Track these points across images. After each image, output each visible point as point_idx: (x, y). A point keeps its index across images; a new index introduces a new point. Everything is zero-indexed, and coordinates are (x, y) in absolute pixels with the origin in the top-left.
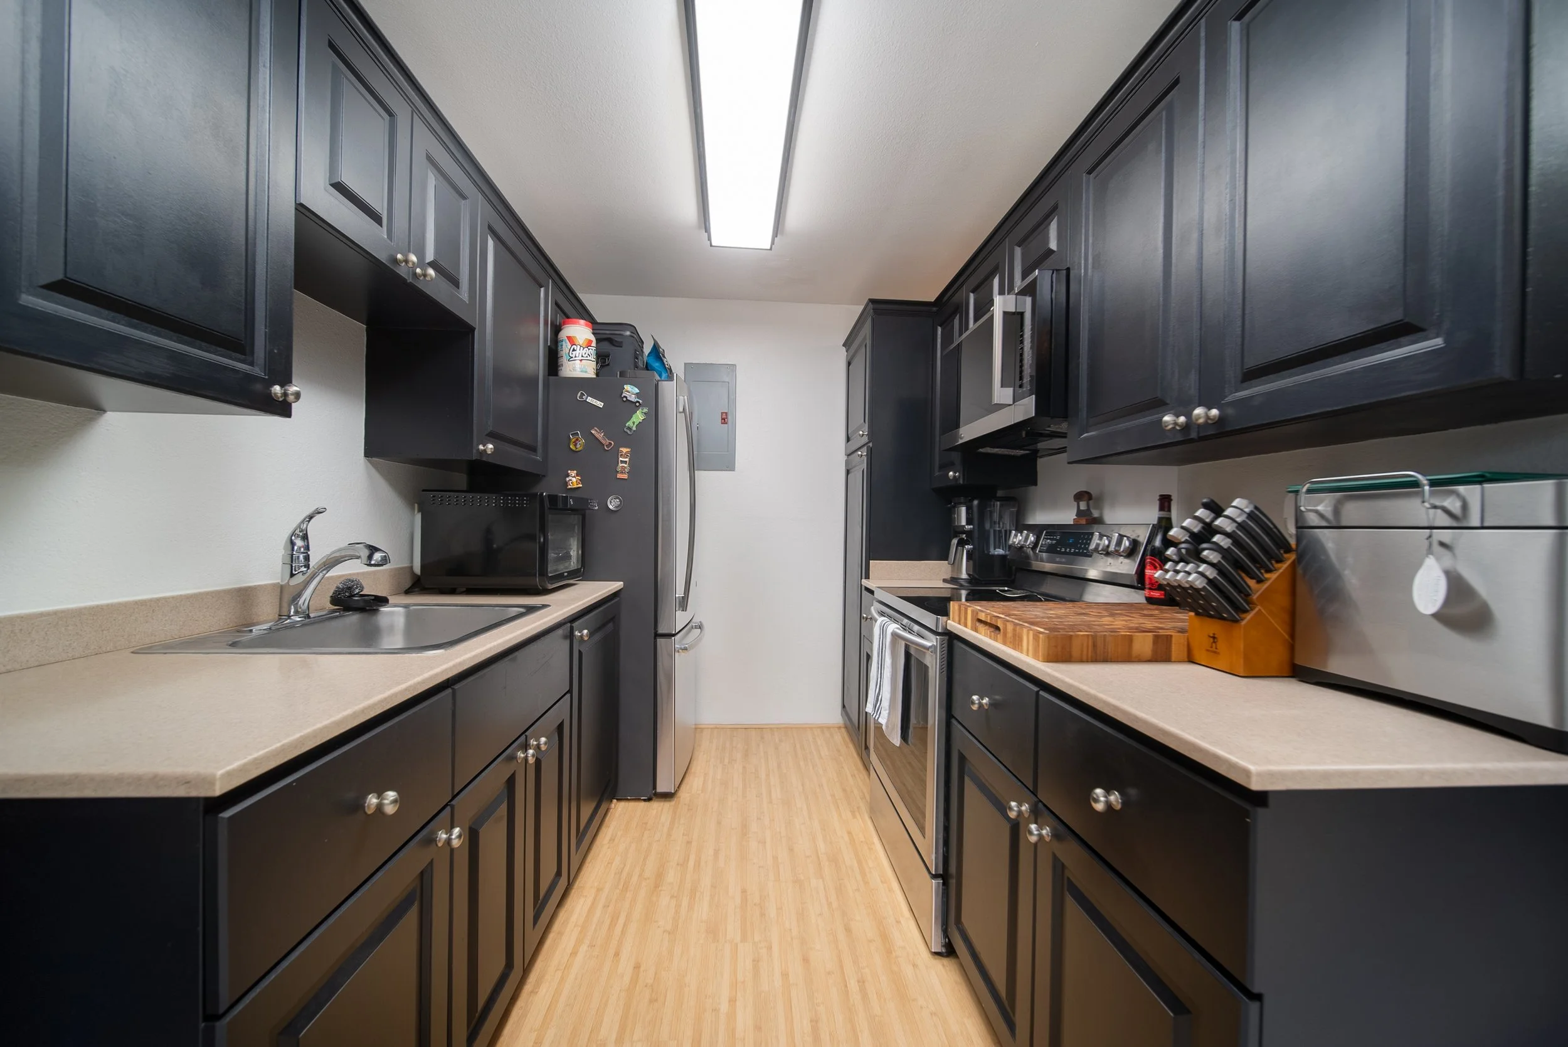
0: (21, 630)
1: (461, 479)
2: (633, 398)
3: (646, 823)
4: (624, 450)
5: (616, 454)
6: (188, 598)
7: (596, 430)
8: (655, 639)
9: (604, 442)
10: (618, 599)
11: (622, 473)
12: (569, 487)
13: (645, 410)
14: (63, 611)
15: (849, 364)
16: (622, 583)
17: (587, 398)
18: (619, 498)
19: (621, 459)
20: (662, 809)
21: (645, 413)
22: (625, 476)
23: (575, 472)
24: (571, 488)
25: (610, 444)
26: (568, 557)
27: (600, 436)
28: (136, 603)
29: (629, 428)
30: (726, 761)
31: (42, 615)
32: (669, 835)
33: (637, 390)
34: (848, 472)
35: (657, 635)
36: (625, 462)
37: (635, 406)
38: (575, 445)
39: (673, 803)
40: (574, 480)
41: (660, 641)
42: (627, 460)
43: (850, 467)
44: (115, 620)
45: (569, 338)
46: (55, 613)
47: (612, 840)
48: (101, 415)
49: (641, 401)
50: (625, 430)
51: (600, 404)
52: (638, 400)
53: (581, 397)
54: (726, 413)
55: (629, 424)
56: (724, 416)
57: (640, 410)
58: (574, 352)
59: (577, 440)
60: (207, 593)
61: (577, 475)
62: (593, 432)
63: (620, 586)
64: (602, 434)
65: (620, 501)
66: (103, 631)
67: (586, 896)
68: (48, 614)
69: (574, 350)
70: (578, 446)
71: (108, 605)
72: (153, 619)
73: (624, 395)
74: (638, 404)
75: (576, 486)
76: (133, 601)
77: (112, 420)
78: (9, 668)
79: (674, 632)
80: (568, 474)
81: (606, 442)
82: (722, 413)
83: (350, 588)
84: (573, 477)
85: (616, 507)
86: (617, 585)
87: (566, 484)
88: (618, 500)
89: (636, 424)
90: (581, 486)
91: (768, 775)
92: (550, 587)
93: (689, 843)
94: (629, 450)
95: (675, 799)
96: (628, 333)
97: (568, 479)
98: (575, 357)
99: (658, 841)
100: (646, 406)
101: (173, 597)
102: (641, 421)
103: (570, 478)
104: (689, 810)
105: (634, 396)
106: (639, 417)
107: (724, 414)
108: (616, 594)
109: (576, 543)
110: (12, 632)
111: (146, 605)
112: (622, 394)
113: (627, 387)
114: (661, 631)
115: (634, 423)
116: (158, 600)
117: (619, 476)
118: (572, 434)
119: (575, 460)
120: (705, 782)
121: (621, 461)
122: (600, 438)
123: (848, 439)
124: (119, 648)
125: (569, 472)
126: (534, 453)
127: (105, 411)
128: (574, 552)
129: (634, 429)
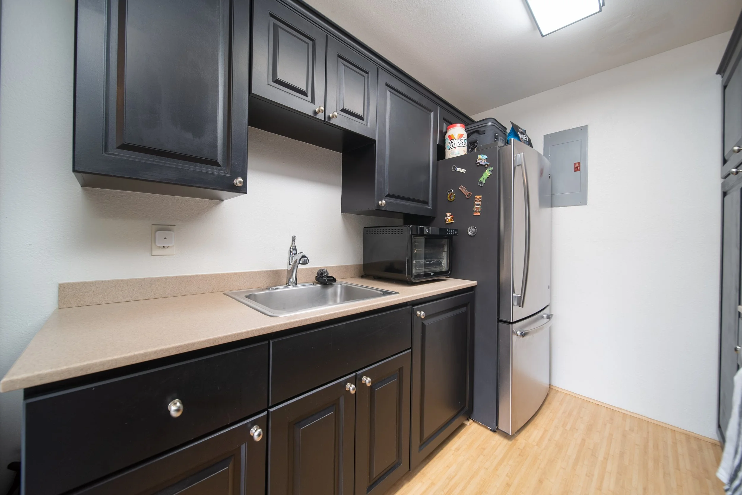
0: (190, 281)
1: (399, 221)
2: (483, 163)
3: (484, 449)
4: (478, 197)
5: (472, 199)
6: (254, 273)
7: (462, 187)
8: (498, 322)
9: (465, 193)
10: (473, 292)
11: (477, 212)
12: (447, 222)
13: (491, 169)
14: (205, 275)
15: (725, 87)
16: (476, 282)
17: (457, 169)
18: (474, 228)
19: (476, 203)
20: (500, 444)
21: (491, 171)
22: (479, 214)
23: (450, 213)
24: (448, 223)
25: (470, 194)
26: (440, 264)
27: (464, 190)
28: (233, 273)
29: (481, 183)
30: (568, 427)
31: (197, 276)
32: (496, 469)
33: (486, 157)
34: (725, 194)
35: (499, 321)
36: (478, 205)
37: (484, 168)
38: (450, 198)
39: (510, 442)
40: (449, 218)
41: (501, 325)
42: (480, 203)
43: (726, 189)
44: (224, 279)
45: (449, 137)
46: (202, 275)
47: (457, 449)
48: (221, 202)
49: (488, 163)
50: (479, 184)
51: (464, 171)
52: (487, 163)
53: (454, 169)
54: (579, 163)
55: (481, 179)
56: (577, 165)
57: (488, 169)
58: (452, 144)
59: (451, 194)
60: (263, 271)
61: (451, 215)
62: (460, 188)
63: (475, 283)
64: (465, 189)
65: (475, 230)
66: (220, 283)
67: (424, 483)
68: (200, 276)
69: (452, 143)
70: (452, 198)
71: (222, 274)
72: (240, 280)
73: (478, 162)
74: (486, 166)
75: (450, 222)
76: (231, 273)
77: (226, 203)
78: (186, 294)
79: (511, 321)
80: (446, 215)
81: (467, 193)
82: (575, 164)
83: (322, 274)
84: (449, 217)
85: (473, 233)
86: (472, 283)
87: (445, 220)
88: (474, 229)
89: (485, 179)
90: (453, 221)
91: (606, 459)
92: (414, 281)
93: (508, 485)
94: (481, 196)
95: (513, 441)
96: (490, 124)
97: (446, 218)
98: (453, 146)
99: (486, 469)
100: (491, 166)
101: (248, 272)
102: (488, 176)
103: (447, 217)
104: (520, 455)
105: (484, 161)
106: (487, 174)
107: (577, 164)
108: (472, 288)
109: (446, 255)
110: (187, 281)
111: (237, 275)
112: (476, 162)
113: (480, 156)
114: (502, 318)
115: (484, 178)
116: (241, 273)
117: (475, 214)
118: (449, 192)
119: (450, 206)
120: (542, 438)
121: (476, 204)
122: (464, 192)
123: (725, 161)
124: (226, 290)
125: (447, 214)
126: (426, 205)
127: (223, 201)
128: (445, 262)
129: (484, 182)
